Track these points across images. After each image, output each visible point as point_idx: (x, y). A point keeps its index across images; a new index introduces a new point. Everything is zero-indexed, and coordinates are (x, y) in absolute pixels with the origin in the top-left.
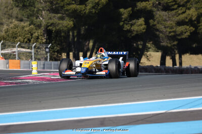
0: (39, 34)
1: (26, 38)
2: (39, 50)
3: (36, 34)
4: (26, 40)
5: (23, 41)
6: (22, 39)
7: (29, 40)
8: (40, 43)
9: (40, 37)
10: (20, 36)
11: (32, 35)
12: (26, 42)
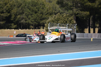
0: (72, 19)
1: (65, 21)
2: (72, 27)
3: (70, 19)
4: (65, 22)
5: (63, 22)
6: (63, 21)
7: (66, 22)
8: (72, 24)
9: (72, 20)
10: (61, 19)
11: (68, 19)
12: (65, 23)
